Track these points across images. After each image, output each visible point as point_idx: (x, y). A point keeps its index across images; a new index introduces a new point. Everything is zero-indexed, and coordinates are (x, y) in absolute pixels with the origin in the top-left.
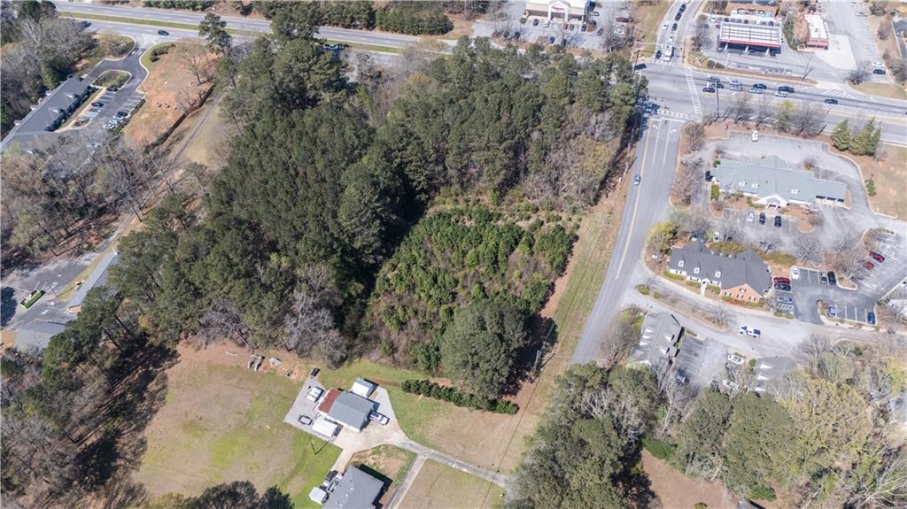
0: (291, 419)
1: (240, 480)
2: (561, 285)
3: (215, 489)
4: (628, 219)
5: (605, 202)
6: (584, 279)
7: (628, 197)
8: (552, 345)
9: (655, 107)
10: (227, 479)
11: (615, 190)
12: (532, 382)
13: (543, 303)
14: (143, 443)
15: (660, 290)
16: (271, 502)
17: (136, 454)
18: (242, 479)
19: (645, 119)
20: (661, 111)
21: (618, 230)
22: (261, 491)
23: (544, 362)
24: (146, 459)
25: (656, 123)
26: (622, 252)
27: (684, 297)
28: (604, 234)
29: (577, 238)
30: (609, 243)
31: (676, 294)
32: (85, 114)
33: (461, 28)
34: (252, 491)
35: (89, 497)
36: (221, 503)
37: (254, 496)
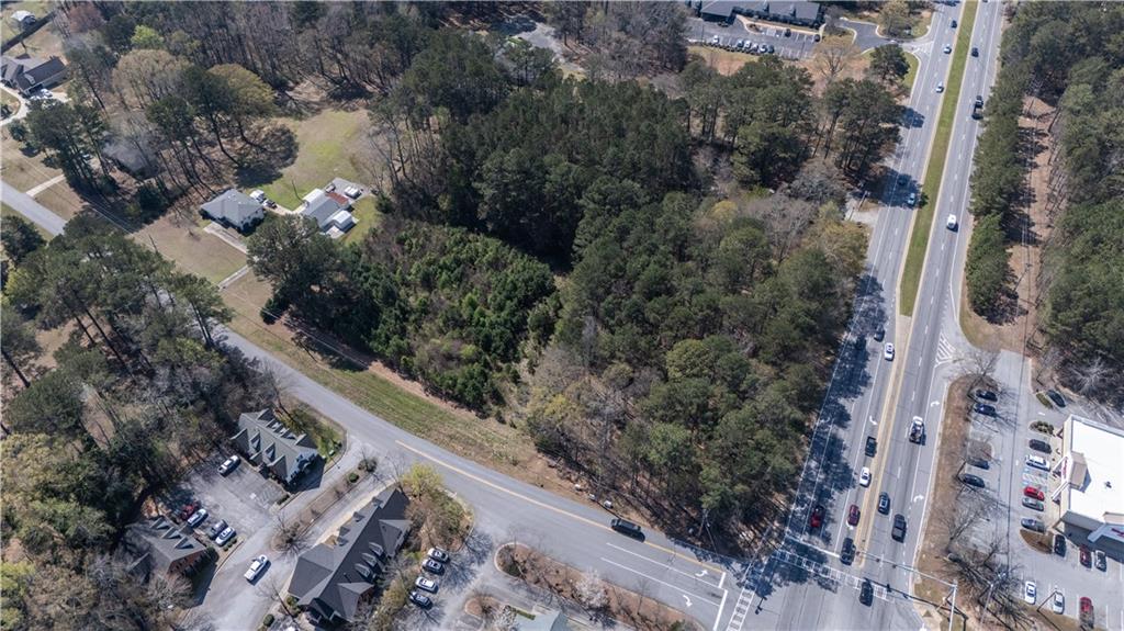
0: (337, 181)
1: (298, 159)
2: (415, 388)
3: (296, 148)
4: (497, 479)
5: (541, 463)
6: (410, 410)
7: (542, 490)
8: (330, 364)
9: (764, 590)
10: (302, 156)
11: (562, 478)
12: (293, 339)
13: (391, 365)
14: (354, 110)
15: (361, 486)
16: (270, 176)
17: (346, 110)
19: (728, 564)
20: (751, 598)
21: (480, 462)
22: (284, 171)
23: (311, 352)
24: (342, 113)
25: (716, 579)
26: (438, 457)
27: (340, 511)
28: (481, 447)
29: (484, 416)
30: (459, 448)
31: (348, 502)
32: (771, 28)
33: (1000, 335)
34: (285, 166)
35: (324, 94)
36: (284, 152)
37: (280, 167)
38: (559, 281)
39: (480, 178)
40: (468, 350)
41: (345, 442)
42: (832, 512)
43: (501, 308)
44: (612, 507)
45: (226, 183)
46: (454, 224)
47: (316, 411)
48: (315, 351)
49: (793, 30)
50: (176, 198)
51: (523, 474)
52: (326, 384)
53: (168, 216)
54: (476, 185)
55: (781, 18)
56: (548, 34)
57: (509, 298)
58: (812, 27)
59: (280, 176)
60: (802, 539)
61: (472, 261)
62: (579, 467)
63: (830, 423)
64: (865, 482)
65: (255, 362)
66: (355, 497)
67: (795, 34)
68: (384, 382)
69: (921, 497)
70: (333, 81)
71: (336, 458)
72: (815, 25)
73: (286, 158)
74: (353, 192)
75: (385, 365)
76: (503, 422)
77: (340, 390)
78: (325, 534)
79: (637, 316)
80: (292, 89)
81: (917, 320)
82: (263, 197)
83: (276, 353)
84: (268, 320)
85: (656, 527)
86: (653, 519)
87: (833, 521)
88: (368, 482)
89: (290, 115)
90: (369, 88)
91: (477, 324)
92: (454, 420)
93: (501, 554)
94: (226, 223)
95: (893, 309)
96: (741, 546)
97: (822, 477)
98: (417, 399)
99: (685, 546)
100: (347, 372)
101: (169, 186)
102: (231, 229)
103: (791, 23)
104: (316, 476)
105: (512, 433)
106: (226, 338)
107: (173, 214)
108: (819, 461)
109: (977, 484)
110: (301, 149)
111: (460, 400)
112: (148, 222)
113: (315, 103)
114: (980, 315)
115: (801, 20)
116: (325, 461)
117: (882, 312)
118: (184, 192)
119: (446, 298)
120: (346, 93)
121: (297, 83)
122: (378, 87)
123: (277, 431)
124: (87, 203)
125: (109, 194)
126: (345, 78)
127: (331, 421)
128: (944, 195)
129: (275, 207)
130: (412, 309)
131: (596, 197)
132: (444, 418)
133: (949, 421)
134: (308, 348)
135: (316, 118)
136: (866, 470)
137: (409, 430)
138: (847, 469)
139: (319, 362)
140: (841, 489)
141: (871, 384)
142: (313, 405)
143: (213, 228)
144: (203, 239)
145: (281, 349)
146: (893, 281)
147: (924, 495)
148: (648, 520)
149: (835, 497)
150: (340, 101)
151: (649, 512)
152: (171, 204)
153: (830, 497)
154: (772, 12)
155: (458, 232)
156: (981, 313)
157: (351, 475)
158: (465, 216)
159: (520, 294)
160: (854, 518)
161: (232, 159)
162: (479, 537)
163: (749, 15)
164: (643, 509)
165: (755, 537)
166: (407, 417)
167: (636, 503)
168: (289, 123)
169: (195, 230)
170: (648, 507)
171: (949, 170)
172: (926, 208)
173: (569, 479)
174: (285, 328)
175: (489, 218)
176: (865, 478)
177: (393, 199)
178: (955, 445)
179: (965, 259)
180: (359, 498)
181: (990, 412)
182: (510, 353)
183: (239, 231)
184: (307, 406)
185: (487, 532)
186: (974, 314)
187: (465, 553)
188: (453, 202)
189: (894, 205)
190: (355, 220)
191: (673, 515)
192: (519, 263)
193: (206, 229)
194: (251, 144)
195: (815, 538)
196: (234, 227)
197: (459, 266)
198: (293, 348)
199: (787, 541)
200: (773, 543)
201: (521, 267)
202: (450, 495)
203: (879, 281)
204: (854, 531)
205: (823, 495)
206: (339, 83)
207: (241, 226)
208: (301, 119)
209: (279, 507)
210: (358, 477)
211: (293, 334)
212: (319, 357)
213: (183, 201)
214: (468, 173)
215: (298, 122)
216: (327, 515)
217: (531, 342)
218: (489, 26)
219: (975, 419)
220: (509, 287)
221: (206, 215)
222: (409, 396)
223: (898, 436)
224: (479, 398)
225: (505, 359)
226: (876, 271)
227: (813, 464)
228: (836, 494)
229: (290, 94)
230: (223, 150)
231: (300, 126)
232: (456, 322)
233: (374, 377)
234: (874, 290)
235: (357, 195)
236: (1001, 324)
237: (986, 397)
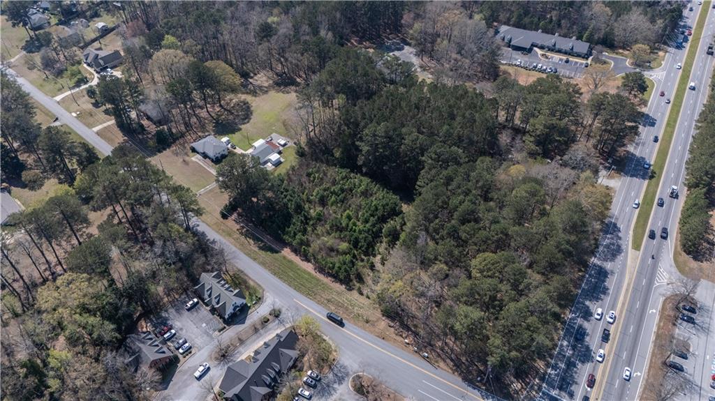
0: (274, 135)
2: (309, 267)
3: (251, 113)
6: (305, 281)
7: (383, 341)
8: (258, 247)
10: (255, 118)
11: (396, 335)
12: (238, 230)
13: (295, 251)
14: (288, 93)
15: (270, 325)
16: (234, 129)
17: (283, 92)
18: (251, 121)
22: (242, 127)
23: (248, 239)
24: (281, 94)
26: (319, 312)
27: (255, 340)
28: (347, 309)
29: (350, 289)
30: (333, 308)
31: (261, 335)
32: (556, 57)
33: (701, 270)
34: (244, 124)
35: (271, 82)
36: (244, 115)
37: (241, 124)
38: (405, 208)
39: (361, 139)
40: (344, 246)
41: (263, 297)
42: (576, 377)
43: (366, 221)
44: (428, 357)
45: (208, 131)
46: (342, 167)
47: (247, 276)
48: (250, 238)
49: (571, 59)
50: (178, 139)
51: (372, 329)
52: (255, 259)
53: (171, 149)
54: (357, 143)
55: (563, 51)
56: (411, 53)
57: (372, 215)
58: (583, 58)
59: (240, 129)
60: (554, 393)
61: (351, 190)
62: (408, 329)
63: (578, 317)
64: (600, 359)
65: (214, 242)
66: (266, 332)
67: (572, 62)
68: (290, 261)
69: (639, 374)
70: (277, 74)
71: (256, 307)
72: (586, 57)
73: (246, 119)
74: (283, 142)
75: (292, 251)
76: (362, 294)
77: (263, 264)
78: (245, 353)
79: (454, 234)
80: (252, 78)
81: (644, 253)
82: (228, 142)
83: (227, 238)
84: (224, 216)
85: (456, 373)
86: (454, 368)
87: (576, 383)
88: (274, 324)
89: (250, 94)
90: (298, 80)
91: (351, 230)
92: (331, 289)
93: (354, 380)
94: (205, 156)
95: (627, 245)
96: (512, 393)
97: (571, 352)
98: (309, 274)
99: (475, 389)
100: (269, 253)
101: (174, 131)
102: (207, 159)
103: (570, 54)
104: (243, 316)
105: (367, 302)
106: (198, 225)
107: (175, 148)
108: (569, 342)
109: (679, 369)
110: (254, 114)
111: (336, 277)
112: (160, 152)
113: (265, 87)
114: (688, 254)
115: (576, 53)
116: (249, 308)
117: (619, 247)
118: (182, 135)
119: (333, 212)
120: (284, 82)
121: (256, 74)
122: (304, 79)
123: (223, 286)
124: (126, 138)
125: (139, 133)
126: (285, 73)
127: (256, 283)
128: (667, 172)
129: (235, 148)
130: (311, 217)
131: (433, 156)
132: (325, 288)
133: (662, 324)
134: (246, 236)
135: (265, 96)
136: (602, 351)
137: (303, 294)
138: (588, 349)
139: (252, 246)
140: (583, 362)
141: (609, 294)
142: (246, 272)
143: (197, 158)
144: (191, 164)
145: (230, 235)
146: (628, 226)
147: (641, 373)
148: (451, 368)
149: (578, 367)
150: (280, 86)
151: (452, 363)
152: (174, 142)
153: (575, 367)
154: (557, 47)
155: (344, 172)
156: (689, 253)
157: (265, 318)
158: (349, 162)
159: (379, 213)
160: (591, 383)
161: (212, 117)
162: (341, 367)
163: (542, 48)
164: (448, 361)
165: (522, 388)
166: (302, 285)
167: (443, 356)
168: (249, 98)
169: (187, 158)
170: (452, 360)
171: (672, 157)
172: (654, 180)
173: (401, 336)
174: (234, 222)
175: (364, 164)
176: (600, 356)
177: (306, 149)
178: (664, 340)
179: (679, 215)
180: (268, 333)
181: (691, 320)
182: (370, 250)
183: (212, 161)
184: (242, 272)
185: (345, 364)
186: (683, 254)
187: (331, 376)
188: (342, 153)
189: (632, 176)
190: (282, 160)
191: (468, 367)
192: (380, 194)
193: (193, 159)
194: (225, 109)
195: (563, 394)
196: (210, 158)
197: (342, 193)
198: (237, 235)
199: (543, 393)
200: (534, 393)
201: (381, 197)
202: (325, 337)
203: (618, 226)
204: (590, 392)
205: (570, 365)
206: (281, 76)
207: (214, 158)
208: (255, 96)
209: (219, 334)
210: (268, 320)
211: (238, 227)
212: (253, 242)
213: (181, 141)
214: (354, 136)
215: (254, 98)
216: (248, 342)
217: (384, 245)
218: (375, 46)
219: (680, 324)
220: (373, 209)
221: (194, 150)
222: (305, 272)
223: (625, 331)
224: (348, 277)
225: (367, 254)
226: (617, 219)
227: (565, 343)
228: (580, 365)
229: (251, 80)
230: (208, 112)
231: (255, 100)
232: (337, 228)
233: (284, 258)
234: (615, 231)
235: (285, 145)
236: (702, 262)
237: (688, 310)
